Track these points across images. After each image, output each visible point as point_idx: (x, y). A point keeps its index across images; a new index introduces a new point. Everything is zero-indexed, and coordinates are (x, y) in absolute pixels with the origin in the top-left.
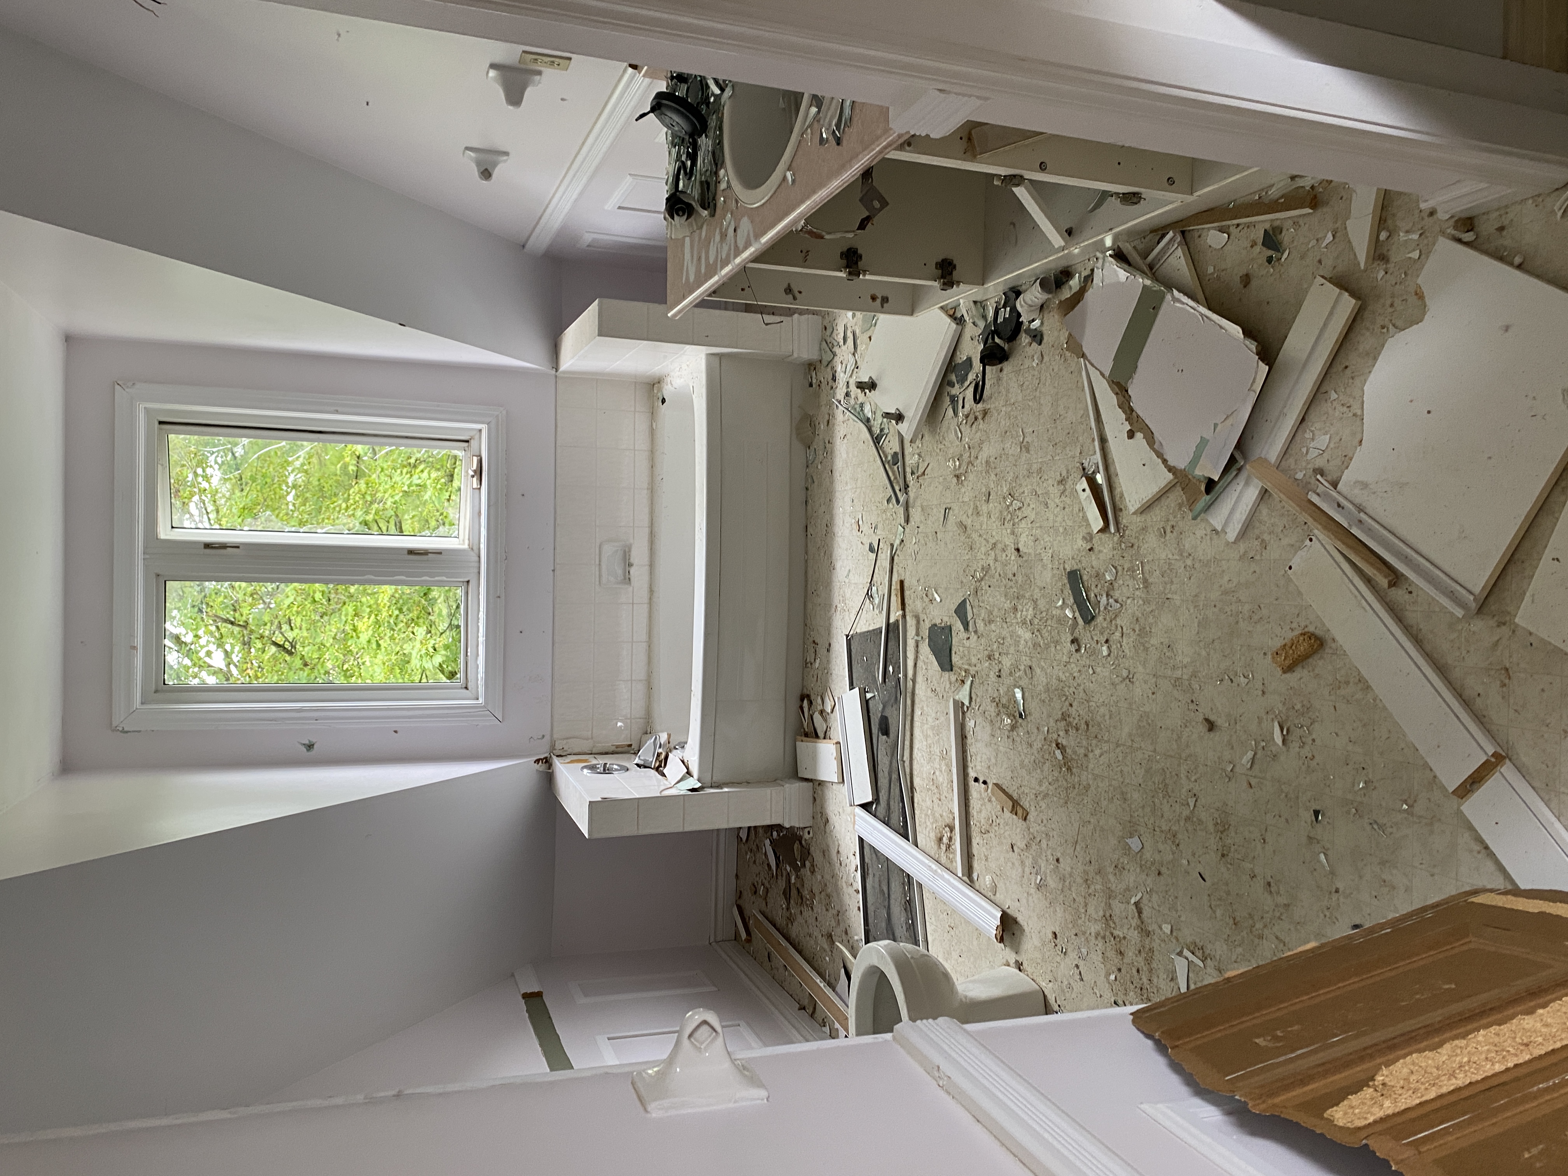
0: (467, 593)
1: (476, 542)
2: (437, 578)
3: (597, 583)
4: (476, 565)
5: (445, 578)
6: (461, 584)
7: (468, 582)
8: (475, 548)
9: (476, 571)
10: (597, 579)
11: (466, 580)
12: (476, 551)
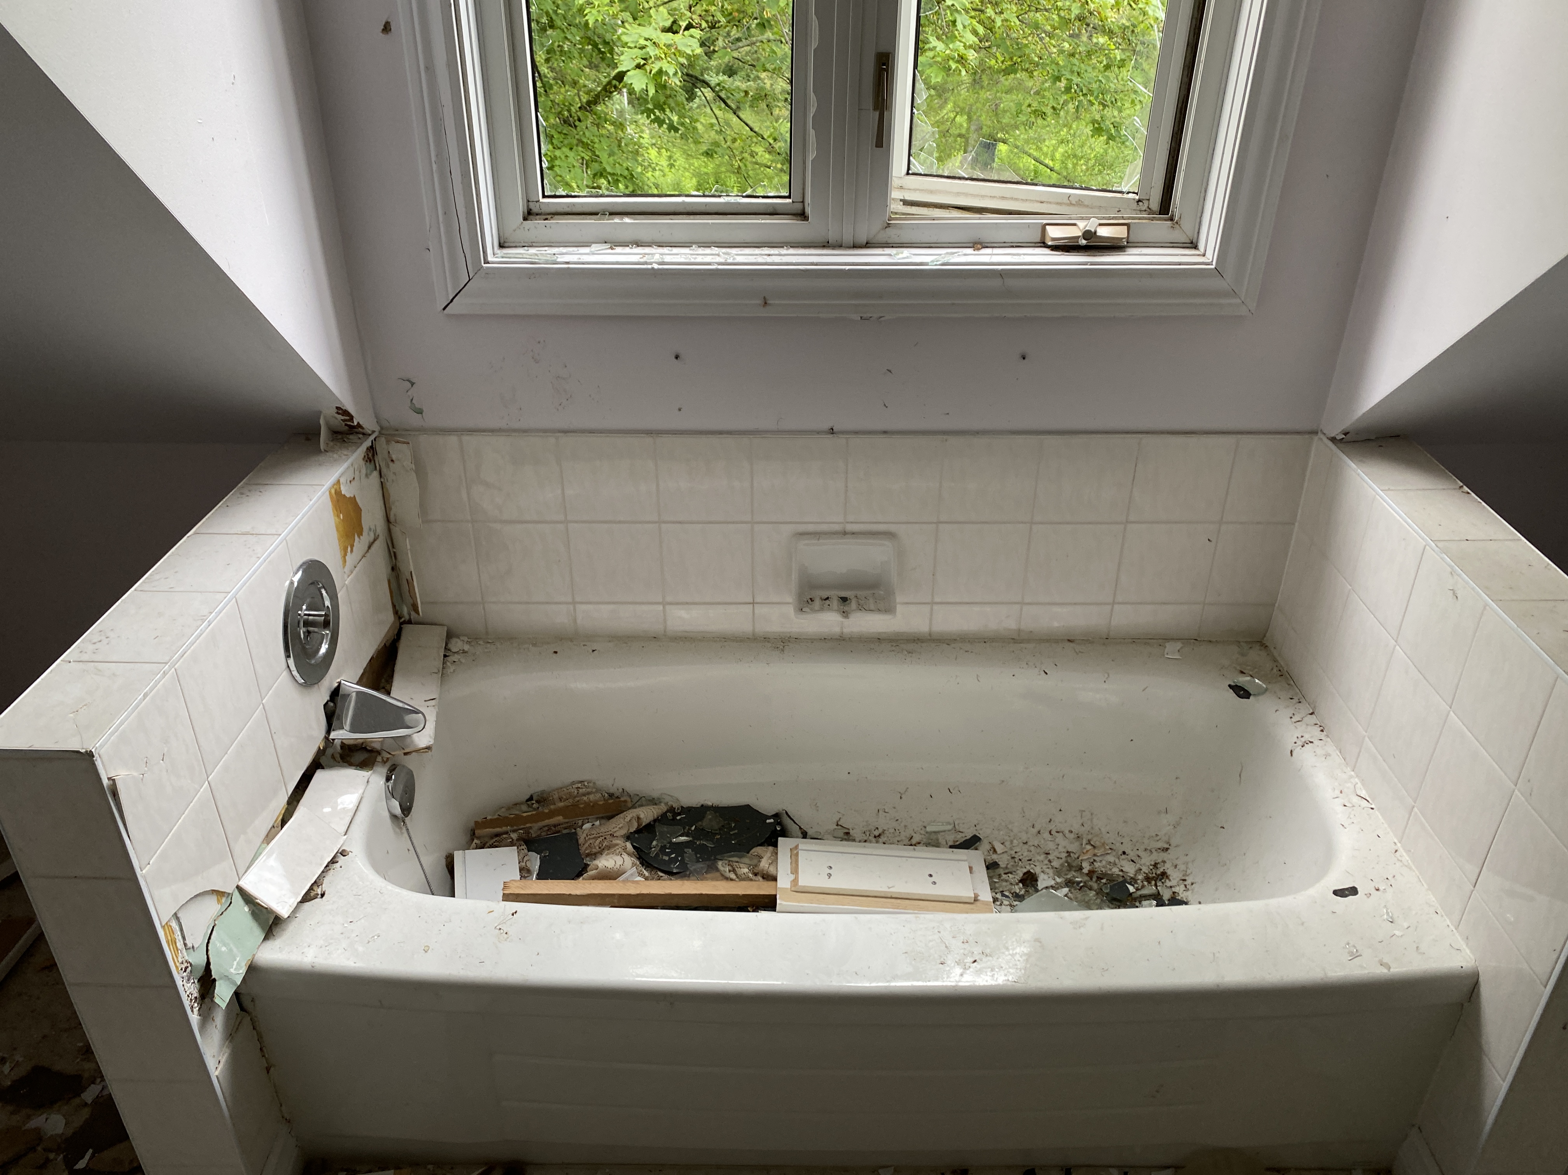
0: (773, 212)
1: (906, 237)
2: (812, 133)
3: (802, 528)
4: (848, 238)
5: (811, 155)
6: (797, 196)
7: (802, 215)
8: (892, 235)
9: (832, 237)
10: (811, 528)
11: (809, 210)
12: (882, 237)
